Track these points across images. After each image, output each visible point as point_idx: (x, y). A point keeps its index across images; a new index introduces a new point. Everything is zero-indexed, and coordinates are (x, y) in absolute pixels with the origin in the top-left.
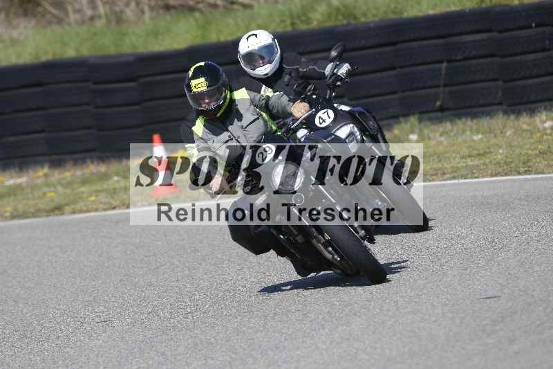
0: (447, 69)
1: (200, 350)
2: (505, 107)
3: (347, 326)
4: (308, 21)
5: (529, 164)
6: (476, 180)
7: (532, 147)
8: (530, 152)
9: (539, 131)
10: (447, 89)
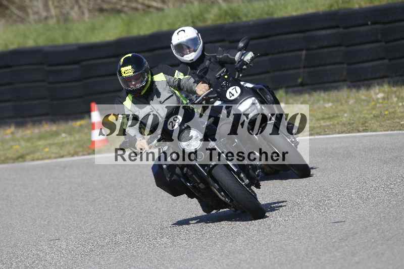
0: (306, 55)
1: (125, 261)
2: (348, 83)
3: (233, 243)
4: (205, 20)
5: (366, 125)
6: (328, 136)
7: (369, 112)
8: (367, 116)
9: (373, 101)
10: (307, 70)
